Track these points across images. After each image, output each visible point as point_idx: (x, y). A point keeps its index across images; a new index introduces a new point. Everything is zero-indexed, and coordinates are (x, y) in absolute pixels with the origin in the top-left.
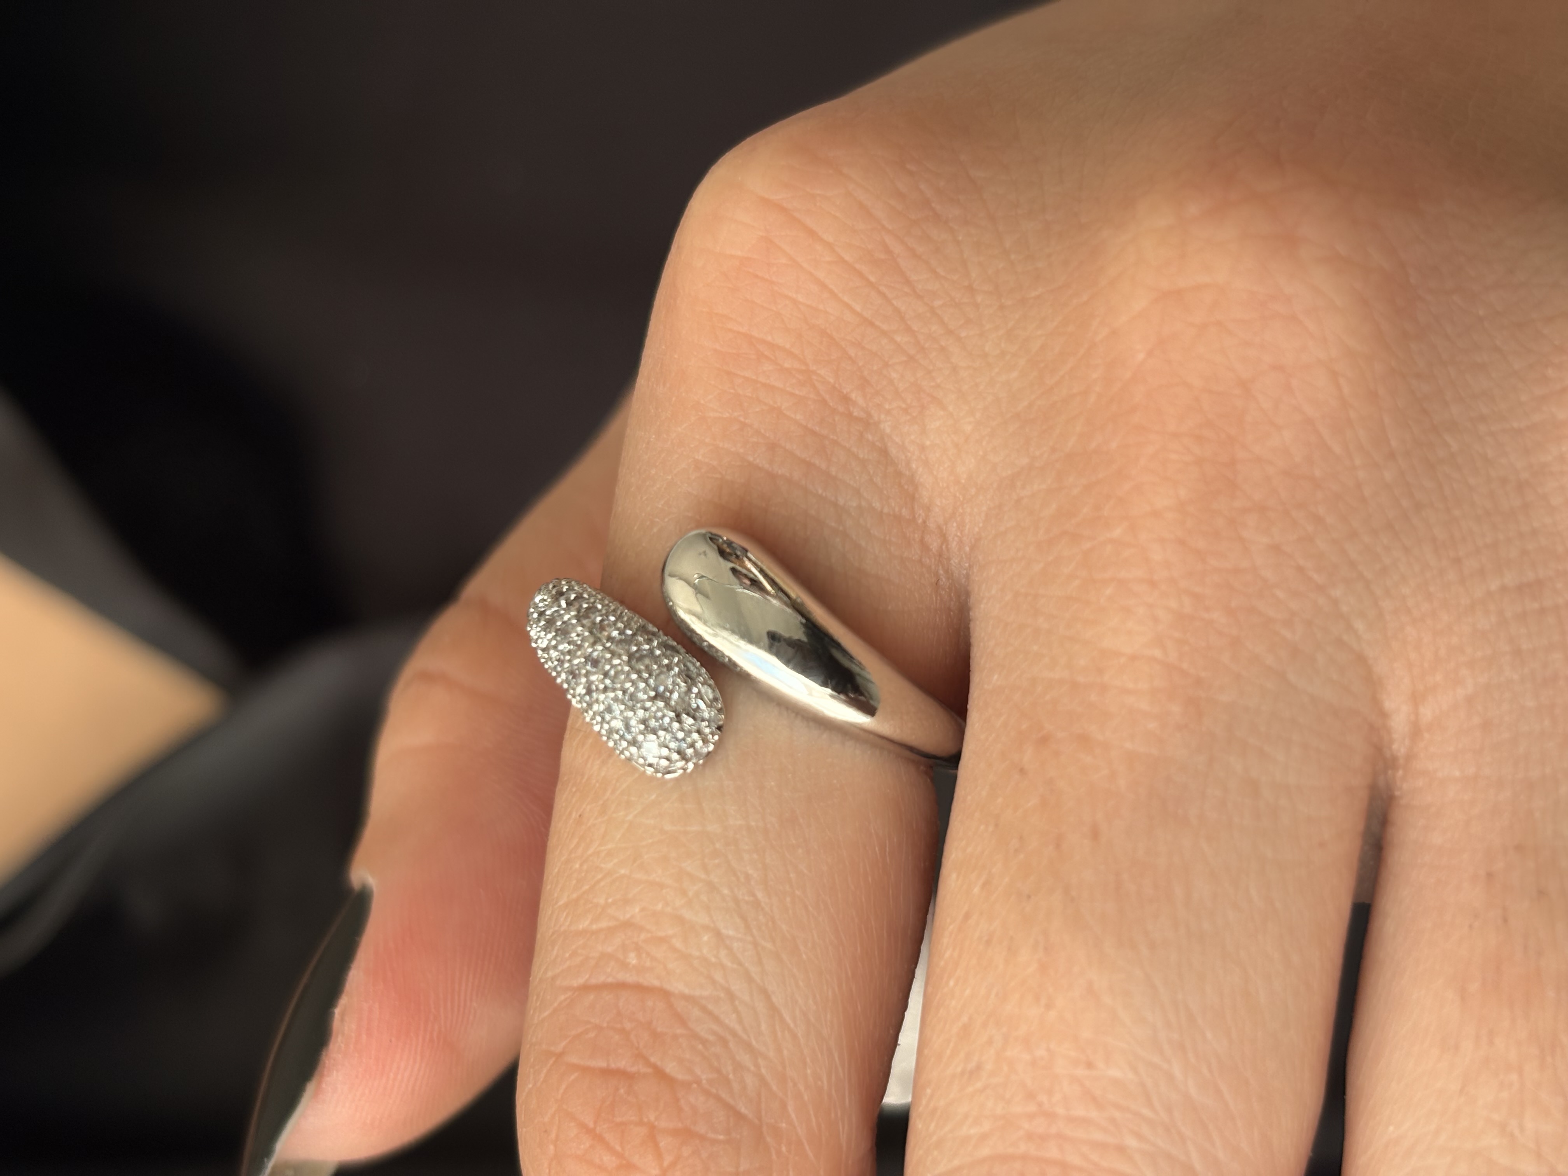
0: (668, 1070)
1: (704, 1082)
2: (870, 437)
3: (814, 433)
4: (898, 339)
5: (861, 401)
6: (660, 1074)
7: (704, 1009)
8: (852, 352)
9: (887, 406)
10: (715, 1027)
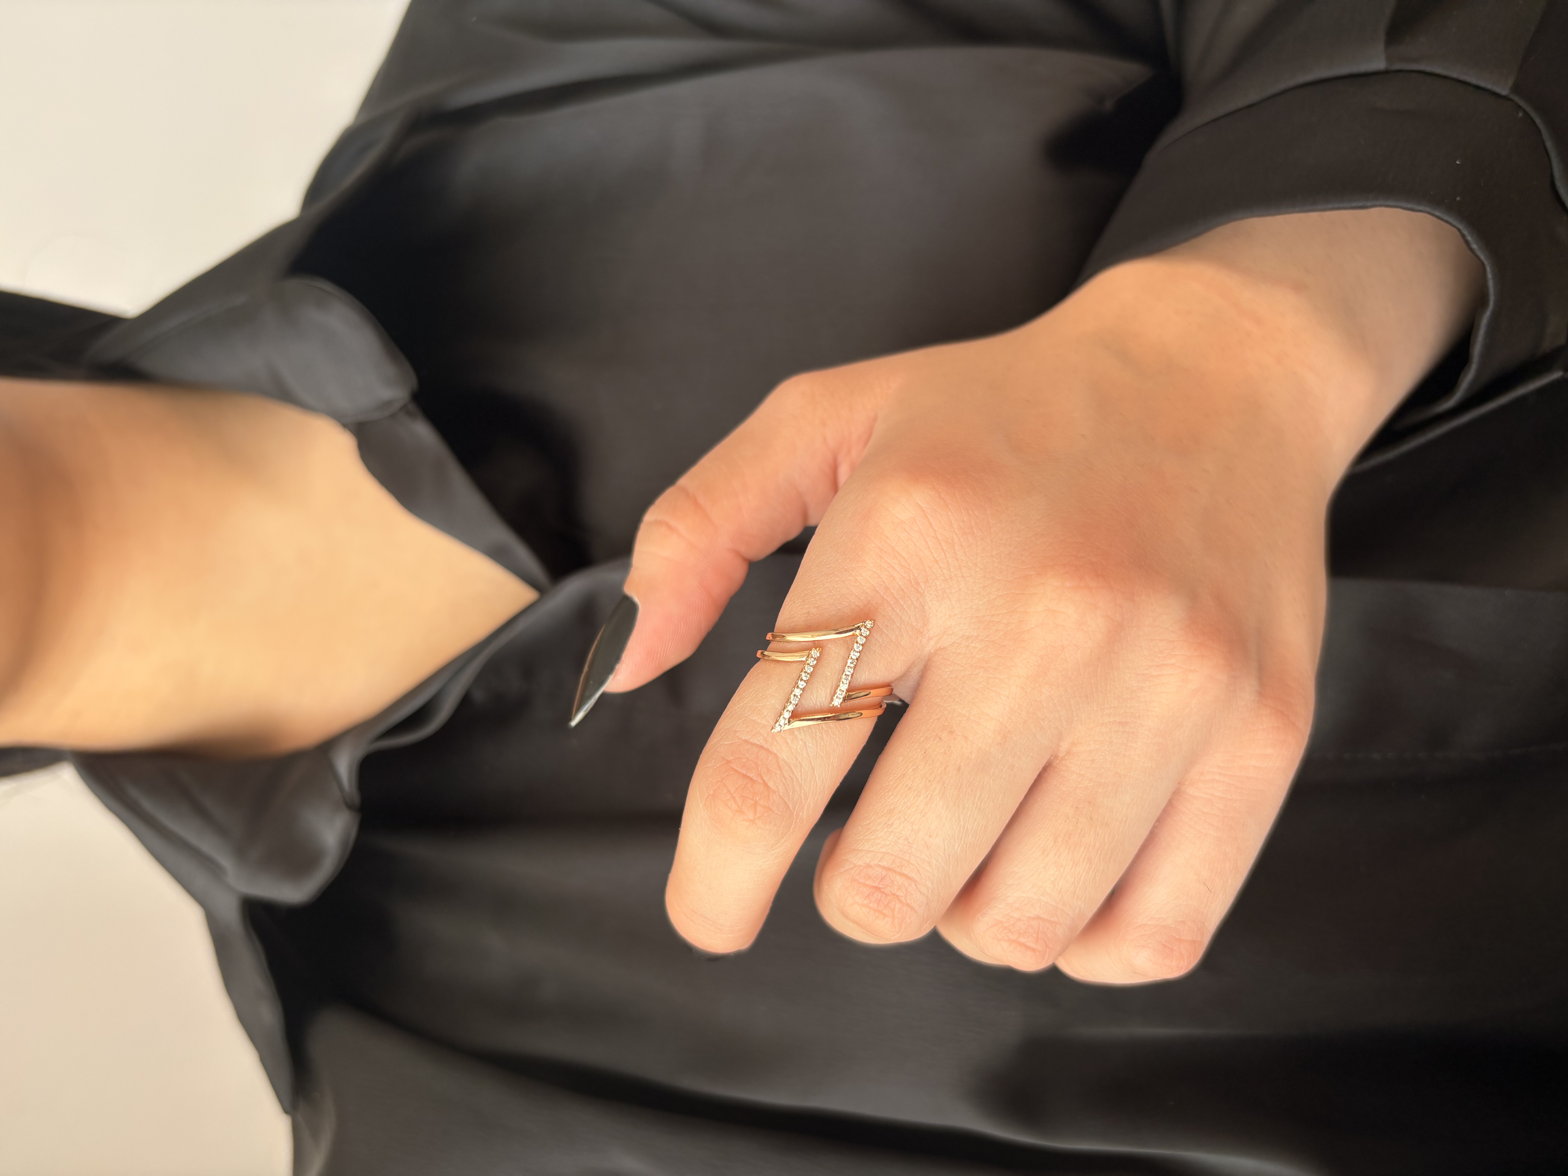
0: (769, 784)
1: (781, 793)
2: (921, 601)
3: (903, 590)
4: (944, 571)
5: (923, 587)
6: (765, 784)
7: (790, 767)
8: (927, 569)
9: (931, 592)
10: (791, 775)
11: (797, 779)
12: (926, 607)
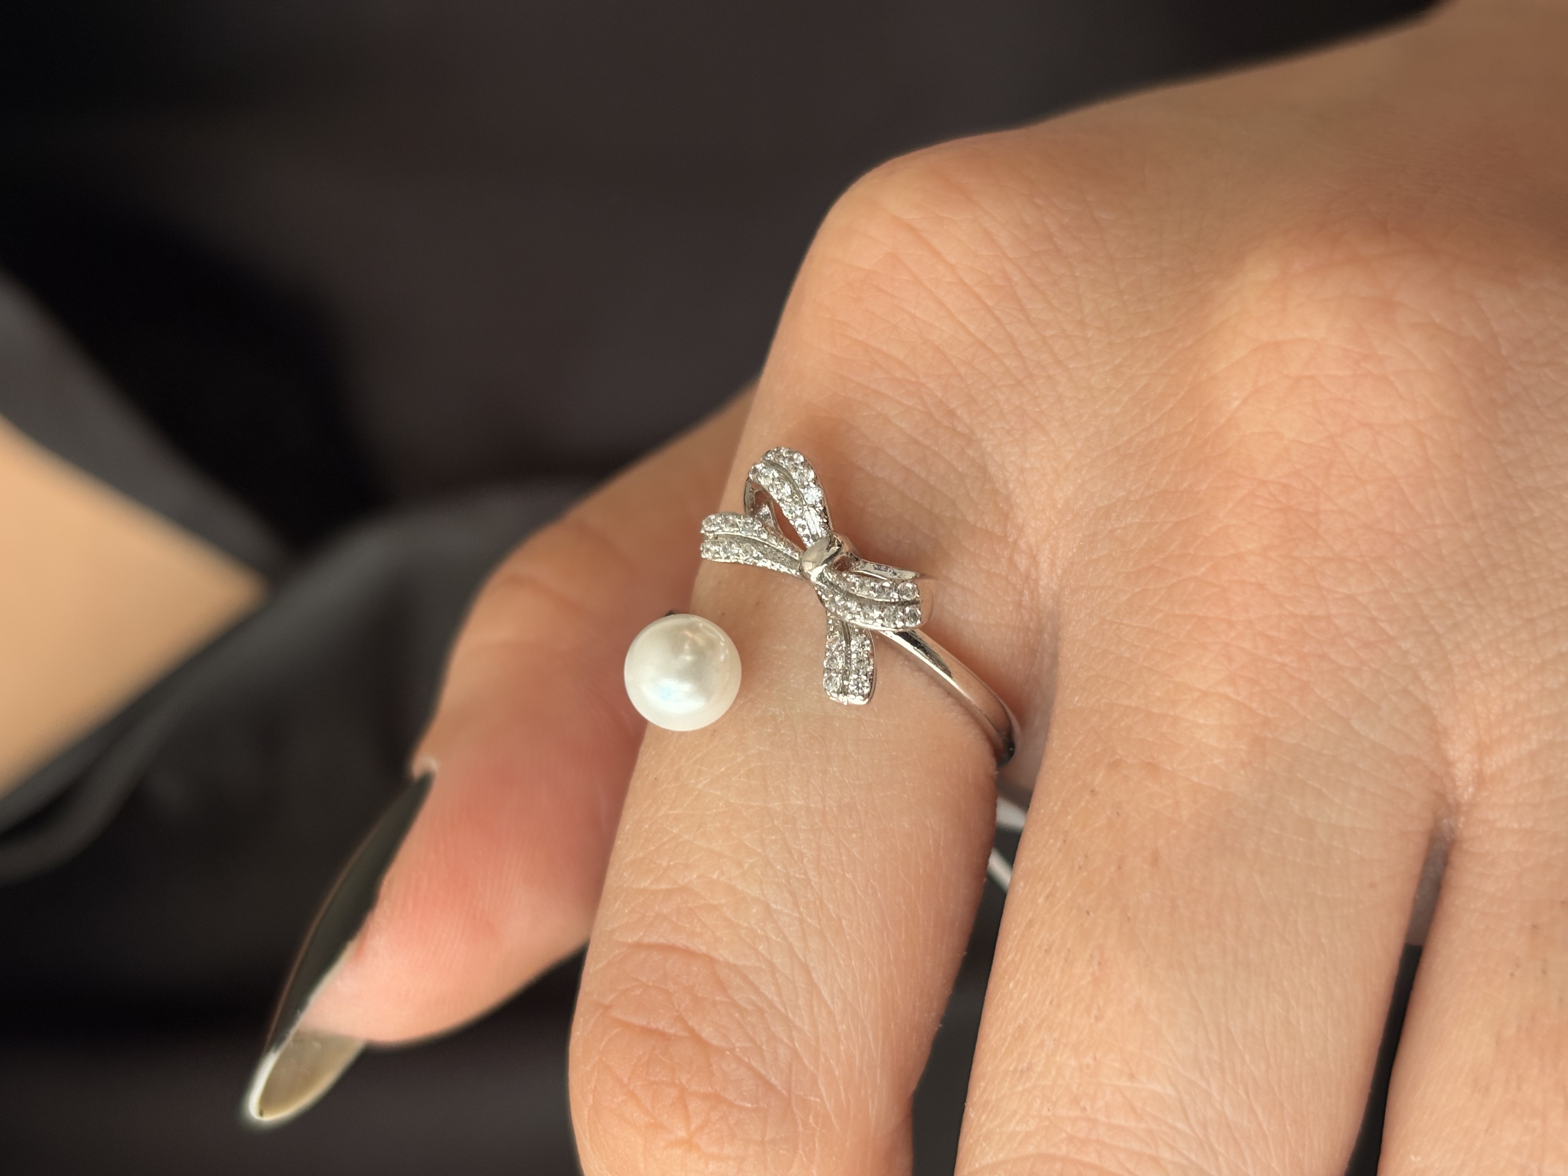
0: (704, 1035)
1: (737, 1050)
2: (970, 452)
3: (917, 443)
4: (1008, 362)
5: (966, 417)
6: (696, 1038)
7: (745, 979)
8: (962, 370)
9: (990, 426)
10: (754, 998)
11: (771, 1005)
12: (992, 469)
